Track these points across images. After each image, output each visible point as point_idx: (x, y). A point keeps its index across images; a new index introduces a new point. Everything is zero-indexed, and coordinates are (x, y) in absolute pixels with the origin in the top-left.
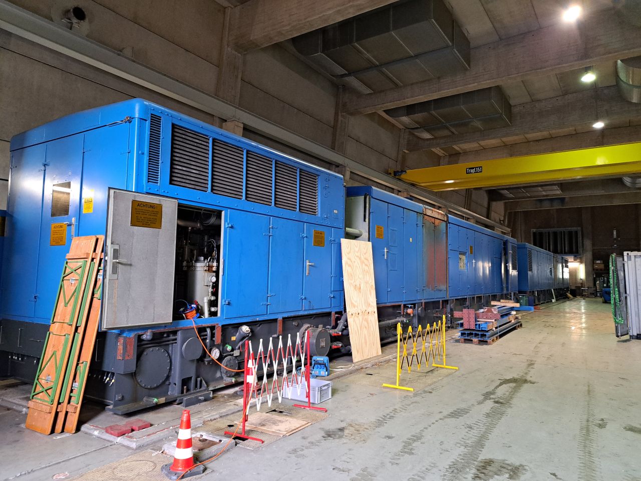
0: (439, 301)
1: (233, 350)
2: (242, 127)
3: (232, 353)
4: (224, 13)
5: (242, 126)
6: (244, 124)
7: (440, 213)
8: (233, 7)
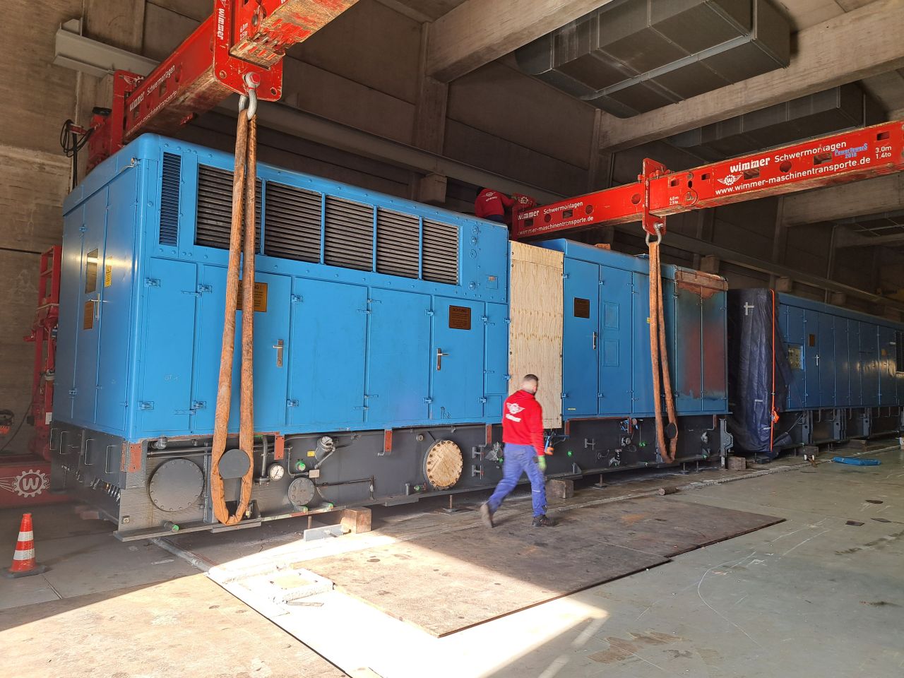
0: (712, 415)
1: (307, 470)
2: (446, 182)
3: (307, 474)
4: (421, 31)
5: (445, 180)
6: (448, 178)
7: (714, 279)
8: (431, 21)
